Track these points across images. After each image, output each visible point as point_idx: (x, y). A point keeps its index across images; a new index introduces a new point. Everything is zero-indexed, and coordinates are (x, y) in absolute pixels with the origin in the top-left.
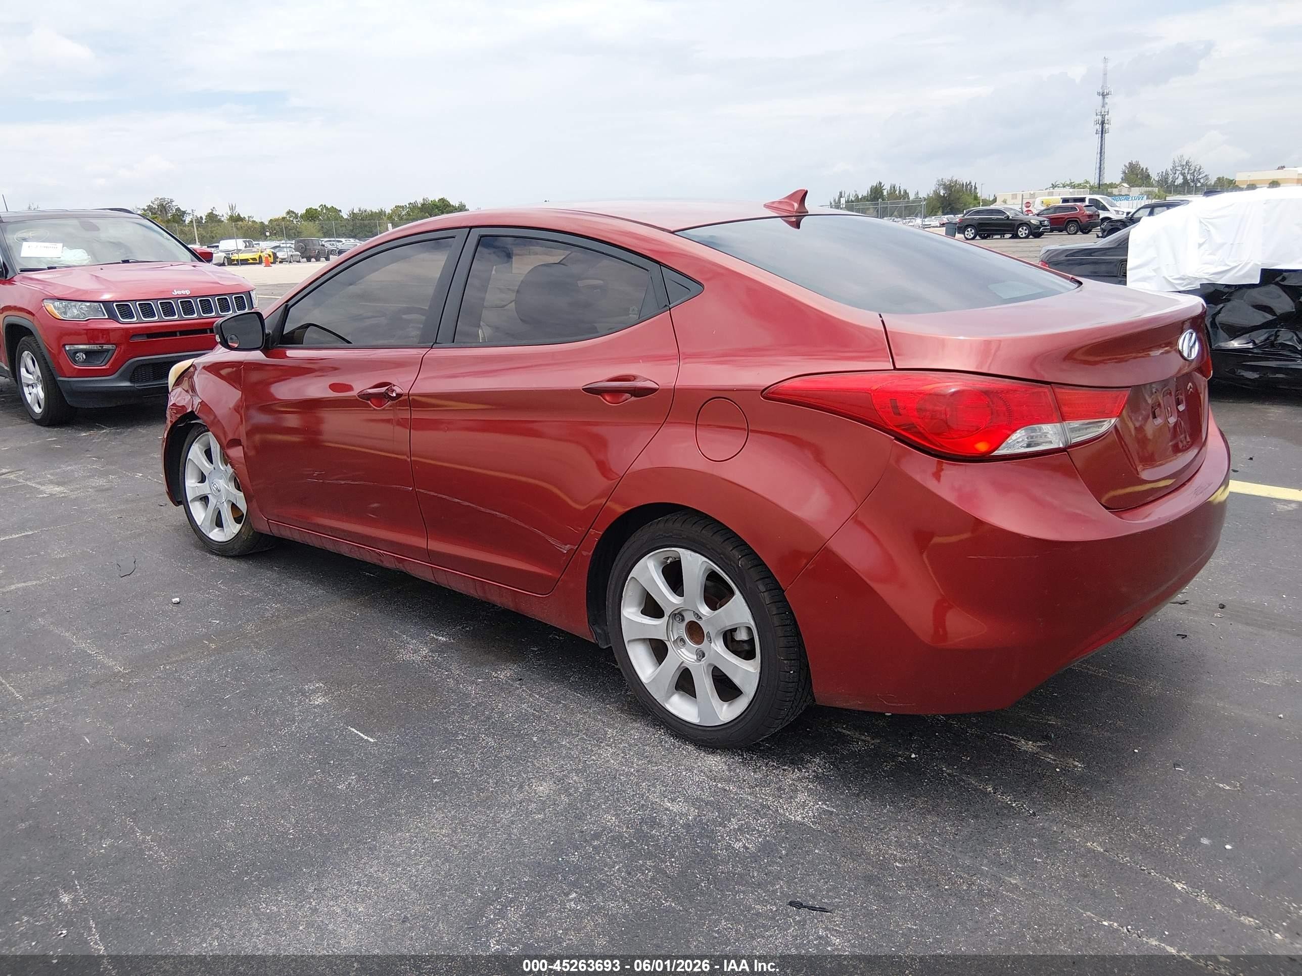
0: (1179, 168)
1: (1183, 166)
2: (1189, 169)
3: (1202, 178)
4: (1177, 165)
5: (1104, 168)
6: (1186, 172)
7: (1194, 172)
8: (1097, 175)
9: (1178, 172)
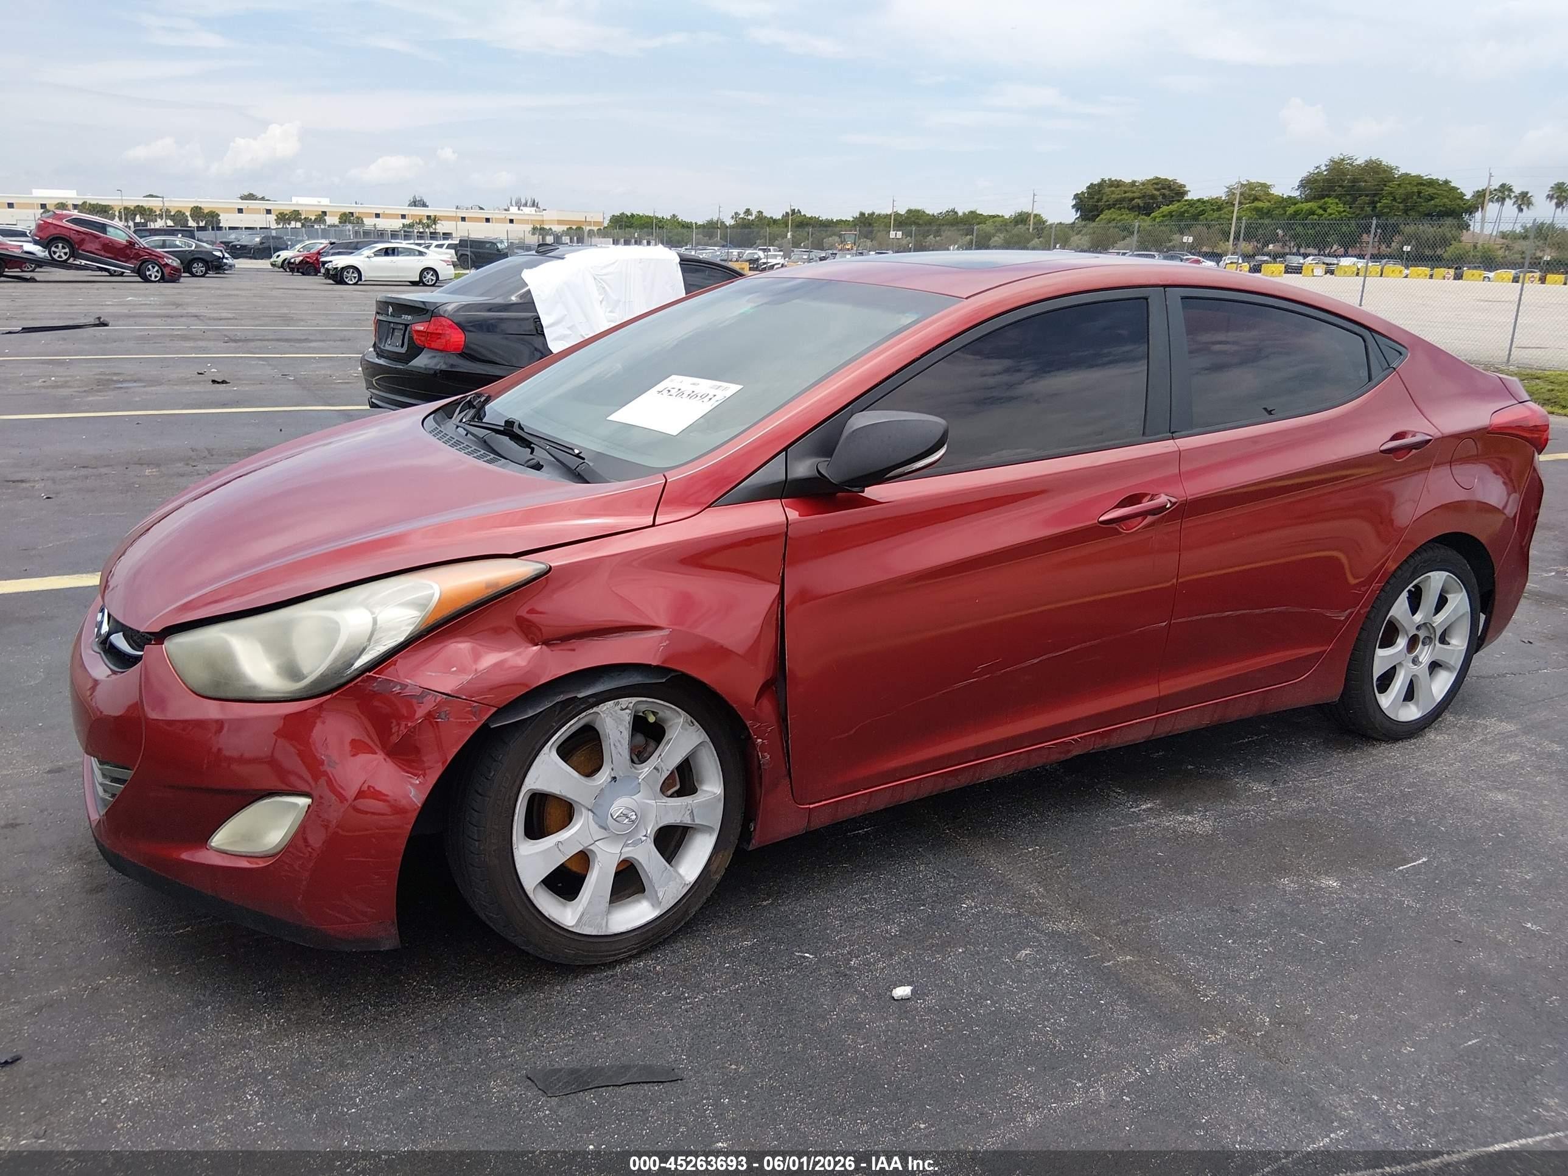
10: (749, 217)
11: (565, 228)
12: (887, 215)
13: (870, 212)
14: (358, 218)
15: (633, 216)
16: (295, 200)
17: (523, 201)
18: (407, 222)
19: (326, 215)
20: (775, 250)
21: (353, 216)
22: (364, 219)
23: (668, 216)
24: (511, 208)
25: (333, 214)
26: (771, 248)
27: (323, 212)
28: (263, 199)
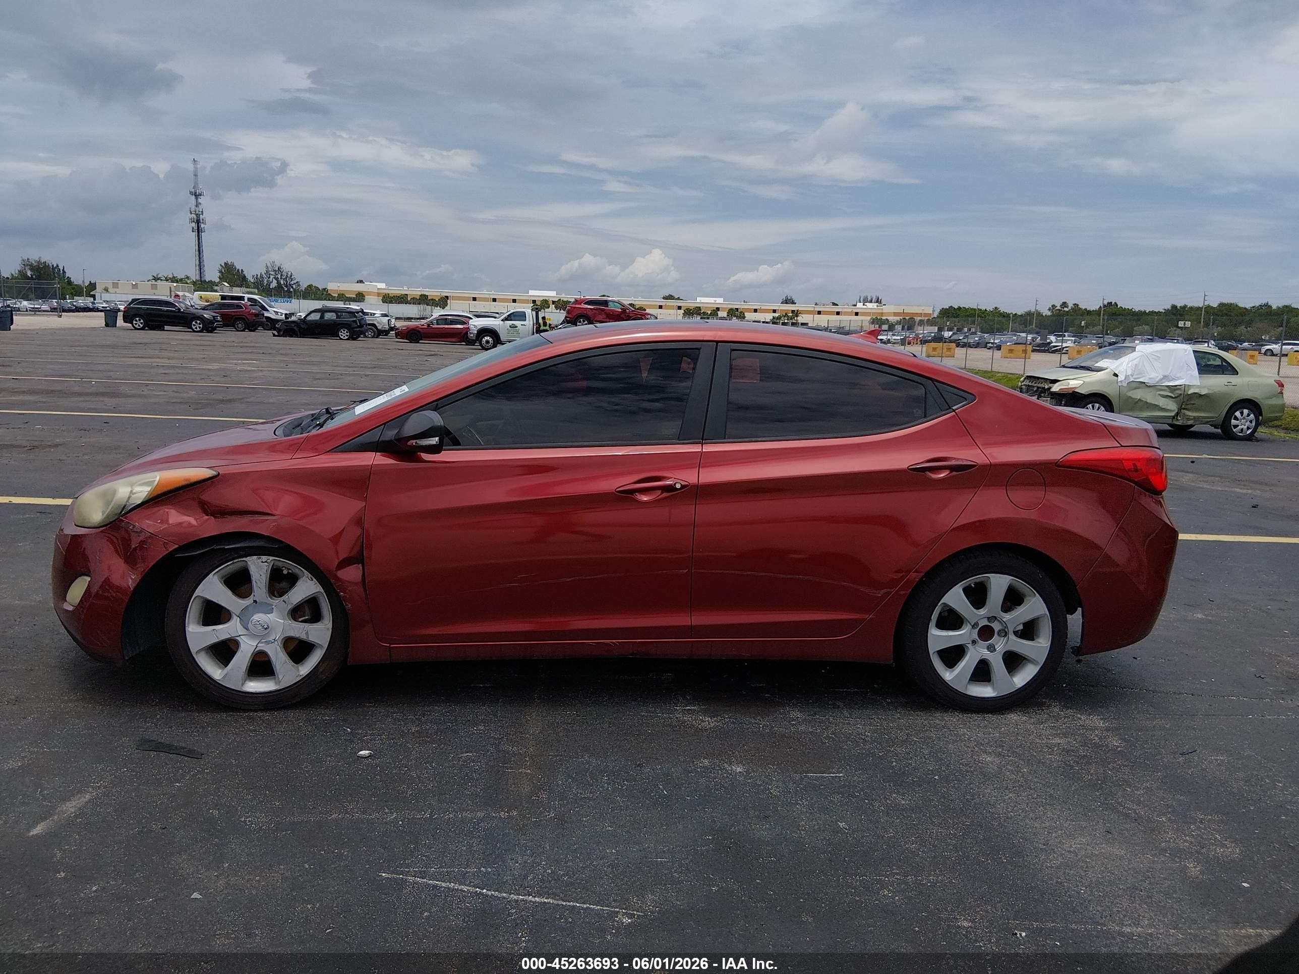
0: (273, 273)
1: (276, 271)
2: (281, 275)
3: (294, 284)
4: (270, 270)
5: (204, 266)
6: (279, 277)
7: (286, 278)
8: (198, 272)
9: (272, 277)
10: (1066, 309)
11: (898, 318)
12: (1200, 307)
13: (1182, 305)
14: (741, 312)
15: (959, 308)
16: (699, 300)
17: (869, 299)
18: (776, 315)
19: (719, 311)
20: (1069, 336)
21: (737, 311)
22: (746, 313)
23: (990, 308)
24: (858, 303)
25: (724, 309)
26: (1066, 334)
27: (717, 308)
28: (678, 299)
